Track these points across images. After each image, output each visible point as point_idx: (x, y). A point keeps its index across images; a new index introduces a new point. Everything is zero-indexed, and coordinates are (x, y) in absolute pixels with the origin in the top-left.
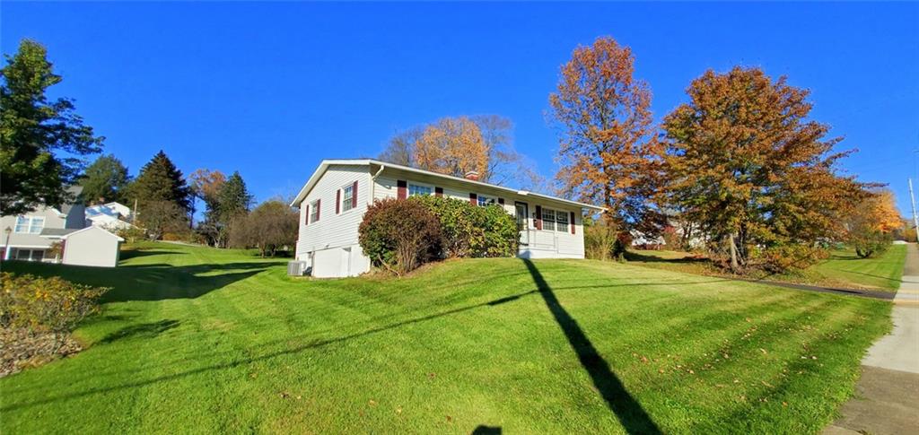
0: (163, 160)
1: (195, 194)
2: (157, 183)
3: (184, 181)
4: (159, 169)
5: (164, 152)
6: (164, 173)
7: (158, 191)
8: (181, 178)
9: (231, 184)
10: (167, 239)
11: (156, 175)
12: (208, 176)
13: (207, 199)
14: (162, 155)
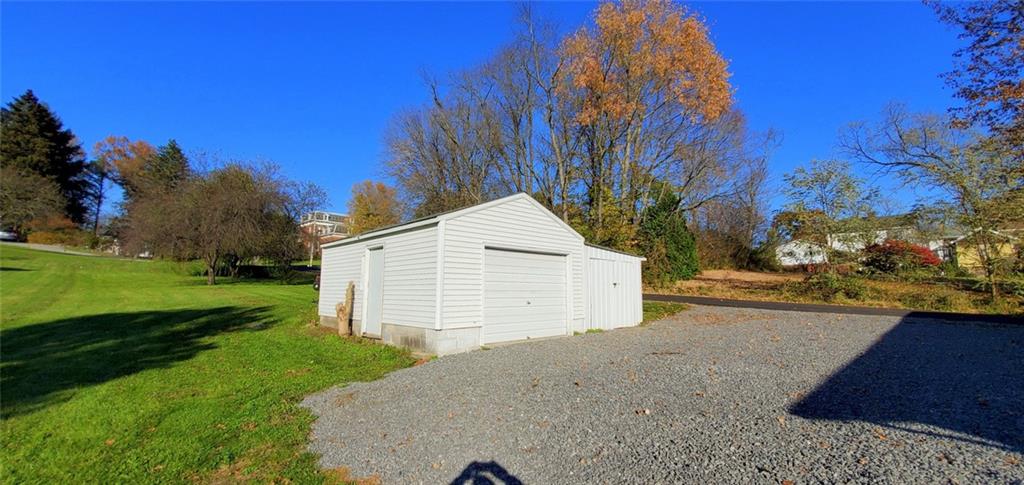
0: (31, 108)
1: (104, 175)
2: (18, 144)
3: (78, 147)
4: (24, 121)
5: (36, 94)
6: (33, 128)
7: (19, 159)
8: (72, 143)
9: (163, 159)
10: (36, 242)
11: (17, 130)
12: (127, 148)
13: (124, 182)
14: (30, 97)
